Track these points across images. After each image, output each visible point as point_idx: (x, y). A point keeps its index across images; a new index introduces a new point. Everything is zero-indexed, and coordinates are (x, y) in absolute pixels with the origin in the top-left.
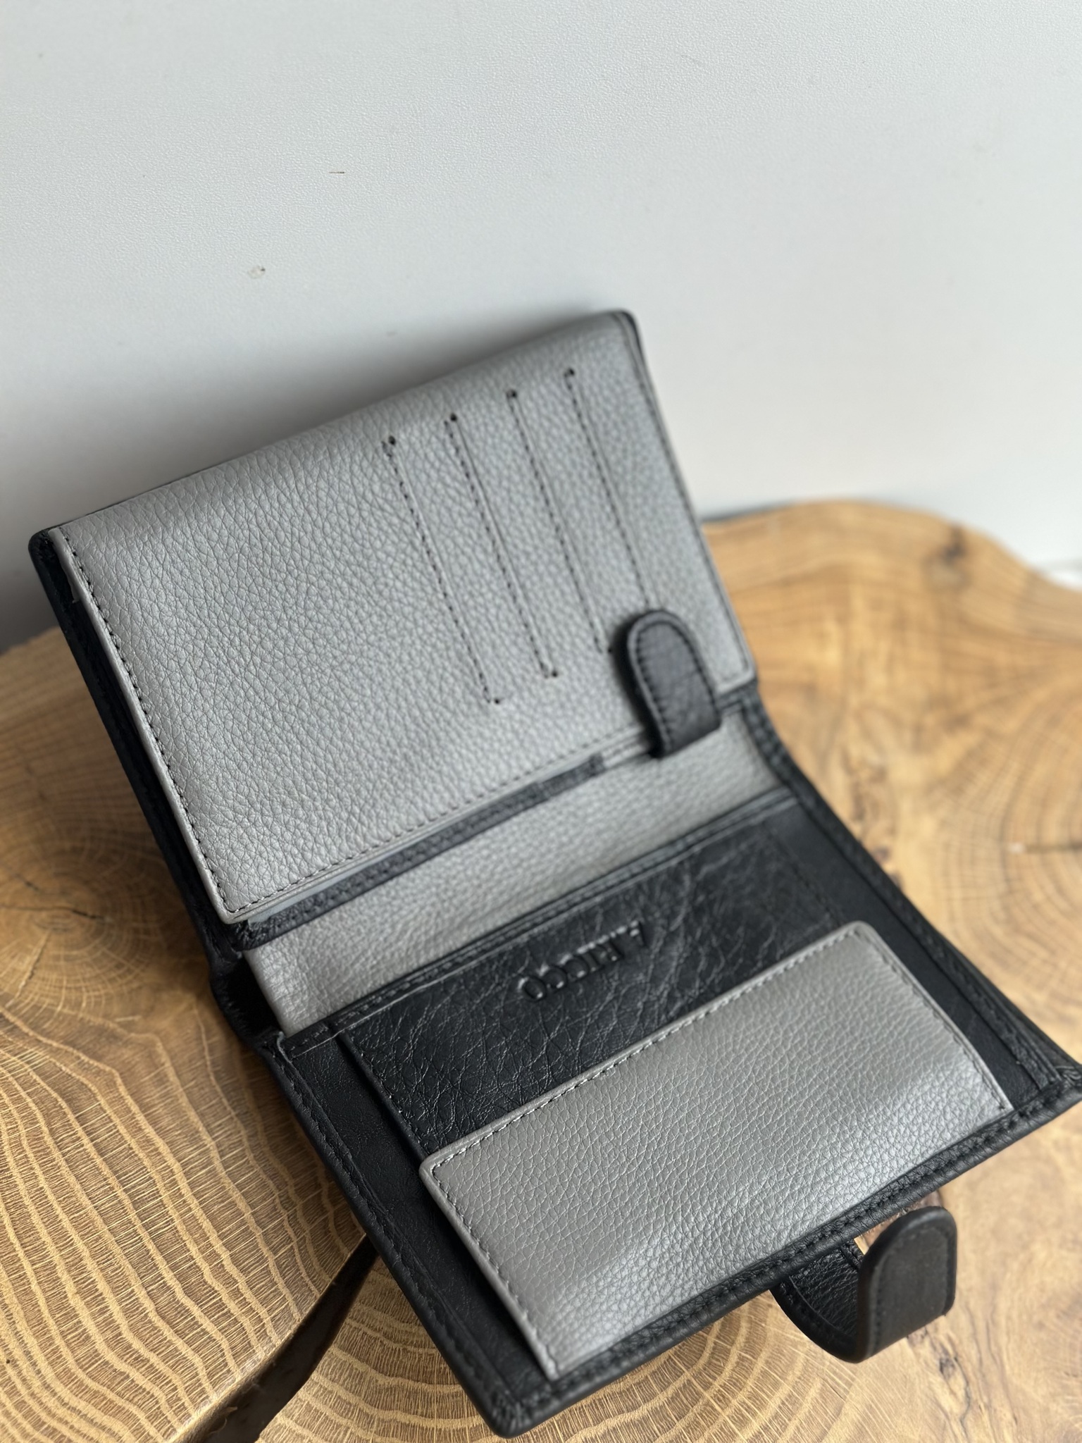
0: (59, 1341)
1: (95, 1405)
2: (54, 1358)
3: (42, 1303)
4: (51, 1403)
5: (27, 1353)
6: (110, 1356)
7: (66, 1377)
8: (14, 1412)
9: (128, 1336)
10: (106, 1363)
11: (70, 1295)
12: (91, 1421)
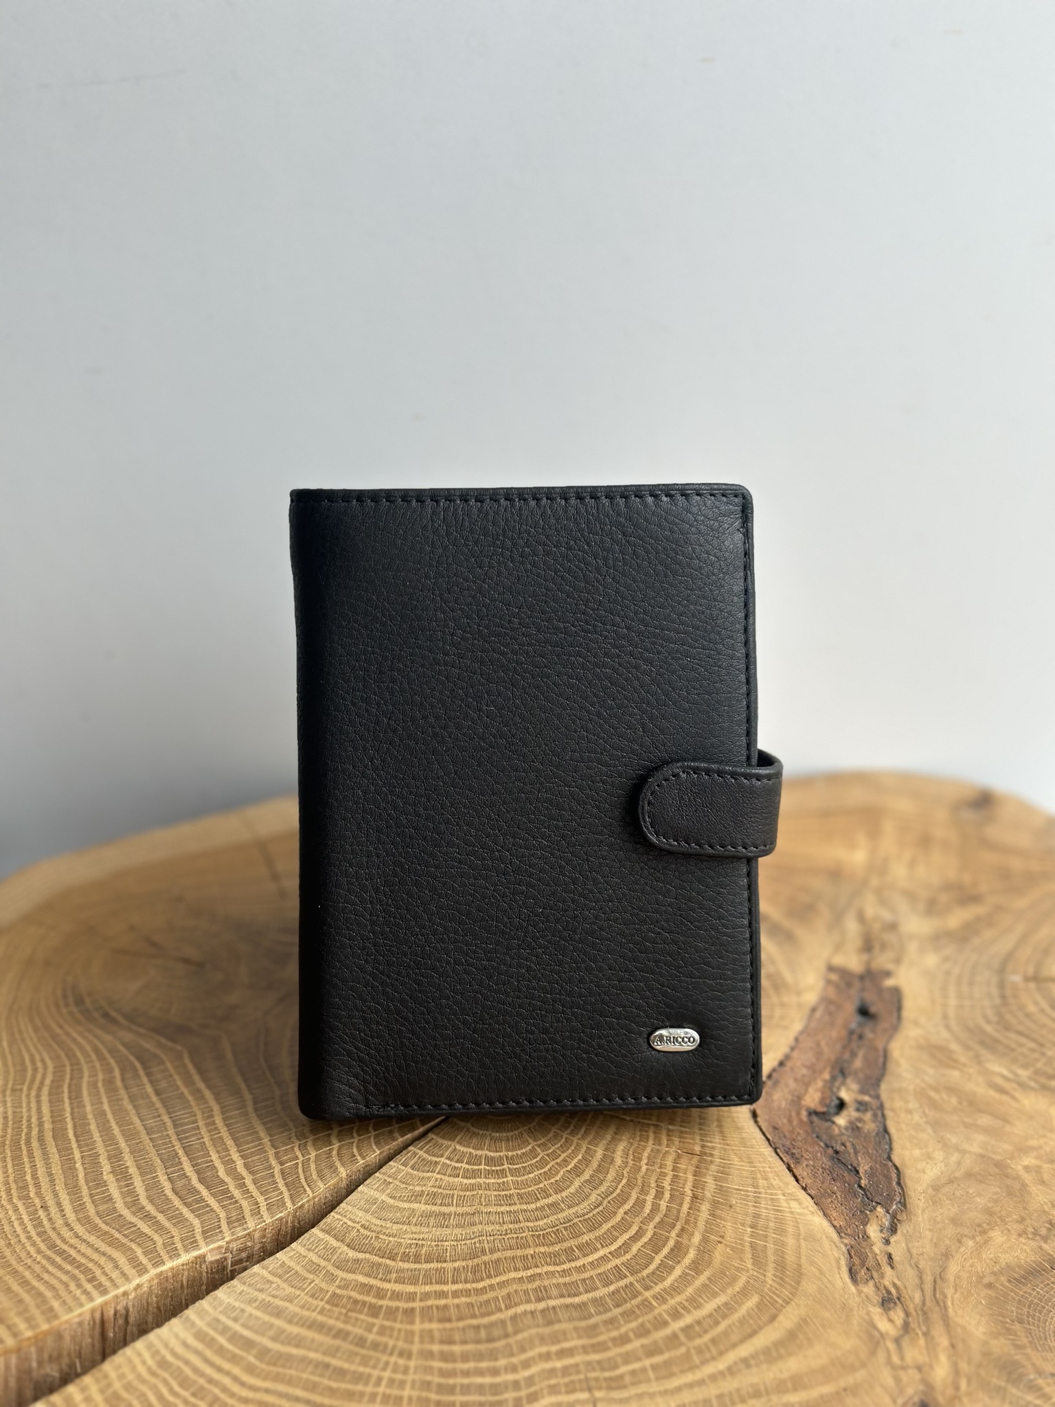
0: (87, 1199)
1: (102, 1240)
2: (79, 1208)
3: (81, 1175)
4: (67, 1234)
5: (59, 1204)
6: (126, 1212)
7: (86, 1221)
8: (35, 1238)
9: (144, 1201)
10: (121, 1216)
11: (105, 1173)
12: (97, 1250)
